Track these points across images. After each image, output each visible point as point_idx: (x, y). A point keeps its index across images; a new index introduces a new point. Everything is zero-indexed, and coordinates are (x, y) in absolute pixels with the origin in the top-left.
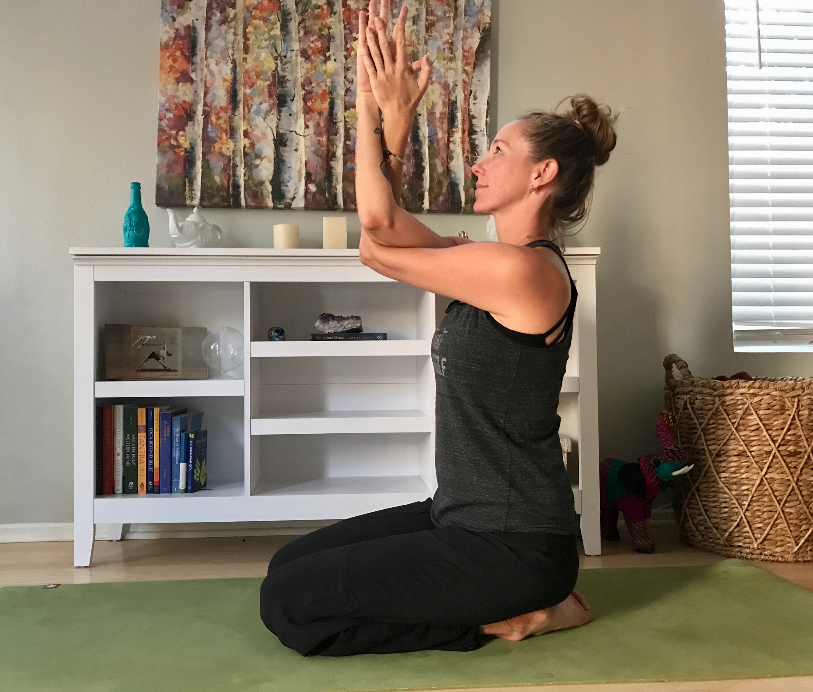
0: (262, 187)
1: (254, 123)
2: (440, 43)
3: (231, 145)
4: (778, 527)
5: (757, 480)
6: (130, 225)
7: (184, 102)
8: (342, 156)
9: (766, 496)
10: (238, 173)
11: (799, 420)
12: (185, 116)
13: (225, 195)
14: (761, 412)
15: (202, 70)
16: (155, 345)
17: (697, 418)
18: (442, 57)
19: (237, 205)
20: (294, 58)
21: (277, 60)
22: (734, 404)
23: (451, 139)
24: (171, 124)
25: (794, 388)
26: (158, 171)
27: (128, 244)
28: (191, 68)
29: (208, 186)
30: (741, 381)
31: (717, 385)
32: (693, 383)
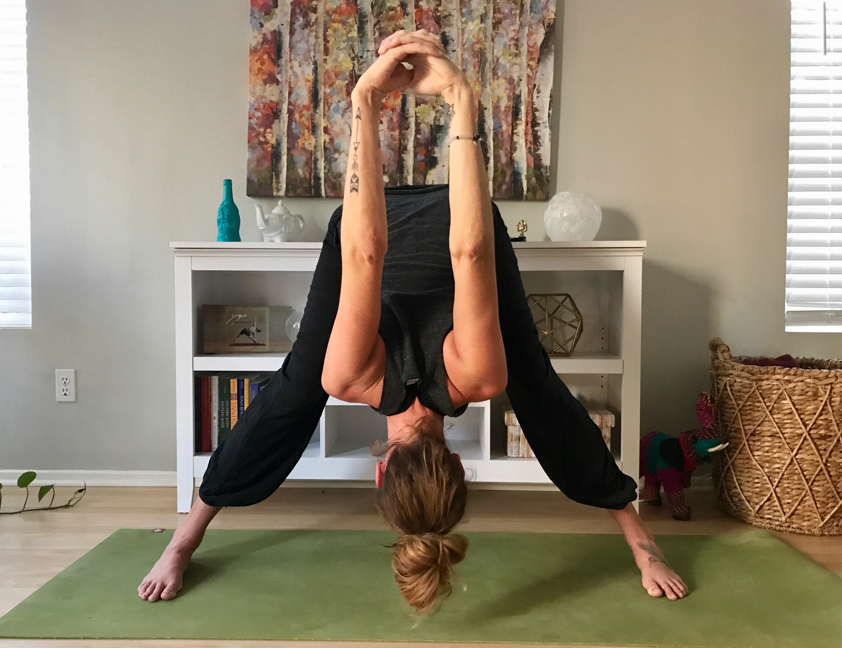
0: (340, 179)
1: (333, 119)
2: (506, 39)
3: (313, 141)
4: (806, 504)
5: (787, 460)
6: (223, 218)
7: (271, 101)
8: (412, 149)
9: (796, 474)
10: (319, 166)
11: (832, 407)
12: (272, 114)
13: (307, 186)
14: (794, 398)
15: (287, 71)
16: (246, 323)
17: (735, 399)
18: (508, 53)
19: (318, 195)
20: (370, 58)
21: (354, 60)
22: (770, 388)
23: (515, 131)
24: (260, 122)
25: (828, 376)
26: (248, 165)
27: (222, 234)
28: (276, 70)
29: (292, 179)
30: (777, 367)
31: (755, 370)
32: (733, 366)
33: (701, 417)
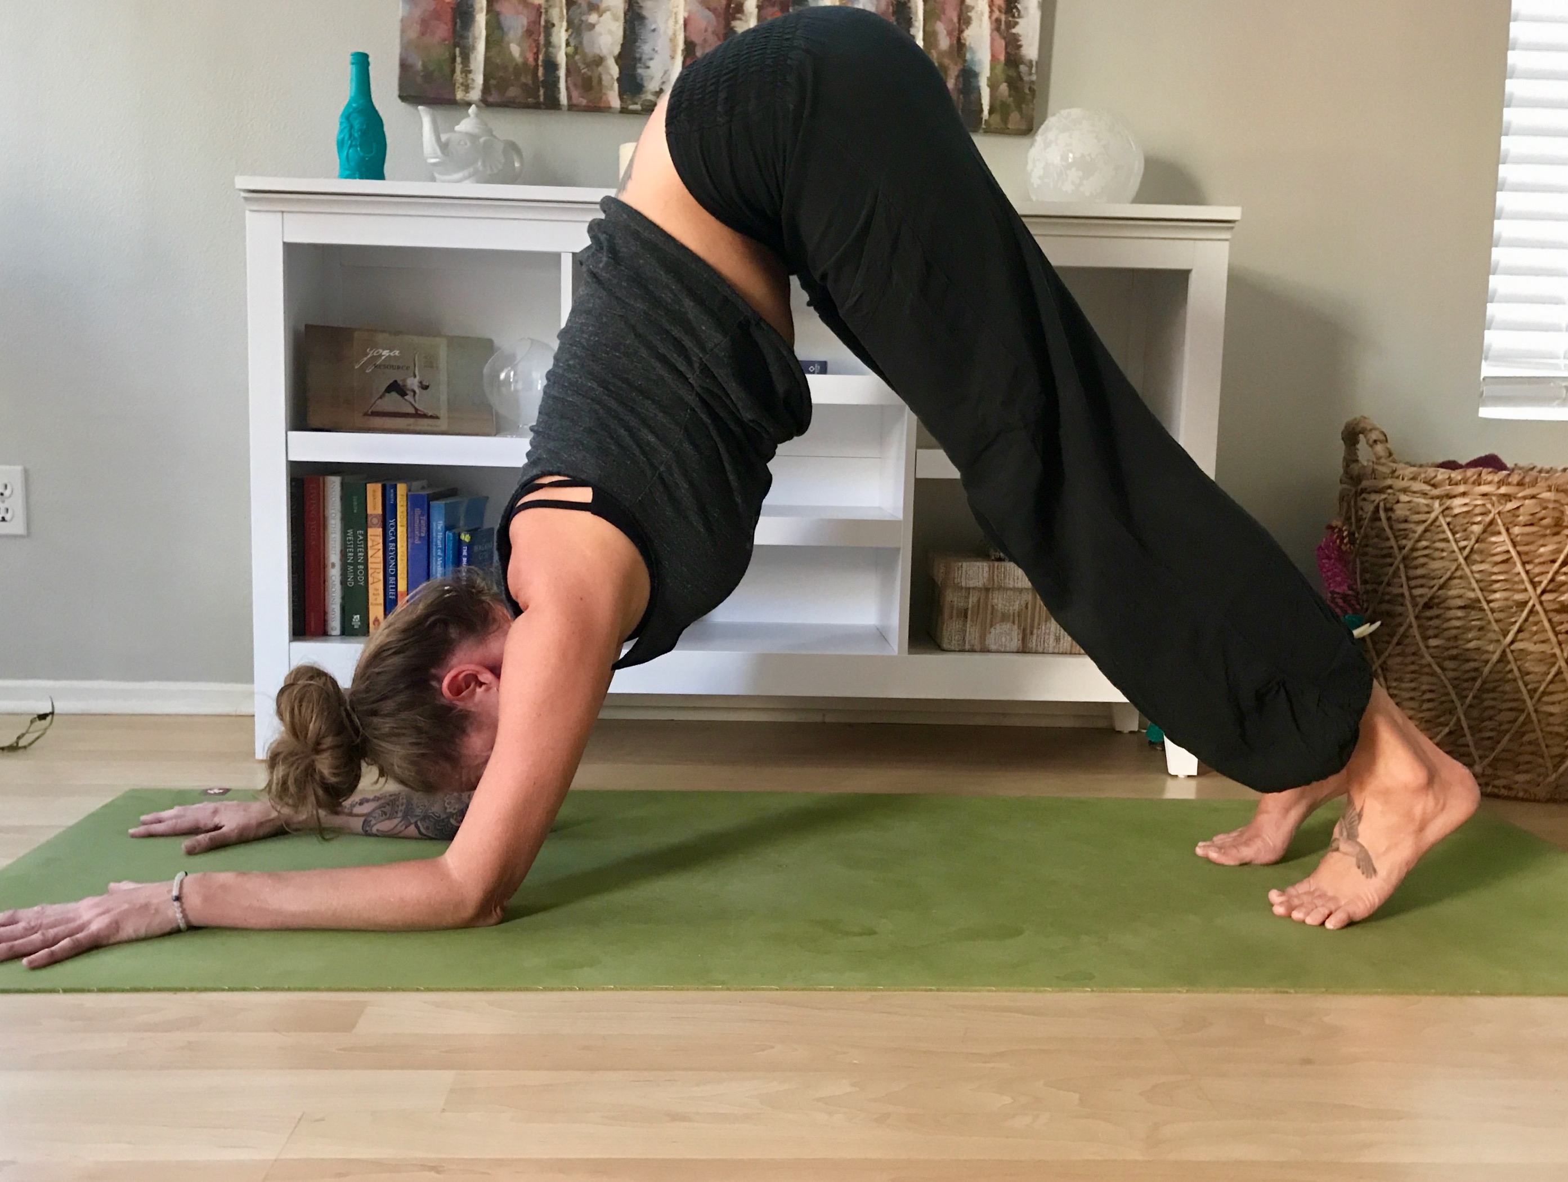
0: (600, 69)
4: (1525, 738)
5: (1494, 653)
6: (351, 135)
8: (755, 11)
9: (1508, 681)
10: (554, 39)
13: (530, 82)
14: (1516, 530)
16: (399, 368)
17: (1396, 537)
19: (552, 104)
22: (1467, 512)
26: (403, 31)
27: (348, 172)
29: (498, 64)
30: (1485, 471)
31: (1440, 477)
32: (1394, 472)
33: (1328, 571)
